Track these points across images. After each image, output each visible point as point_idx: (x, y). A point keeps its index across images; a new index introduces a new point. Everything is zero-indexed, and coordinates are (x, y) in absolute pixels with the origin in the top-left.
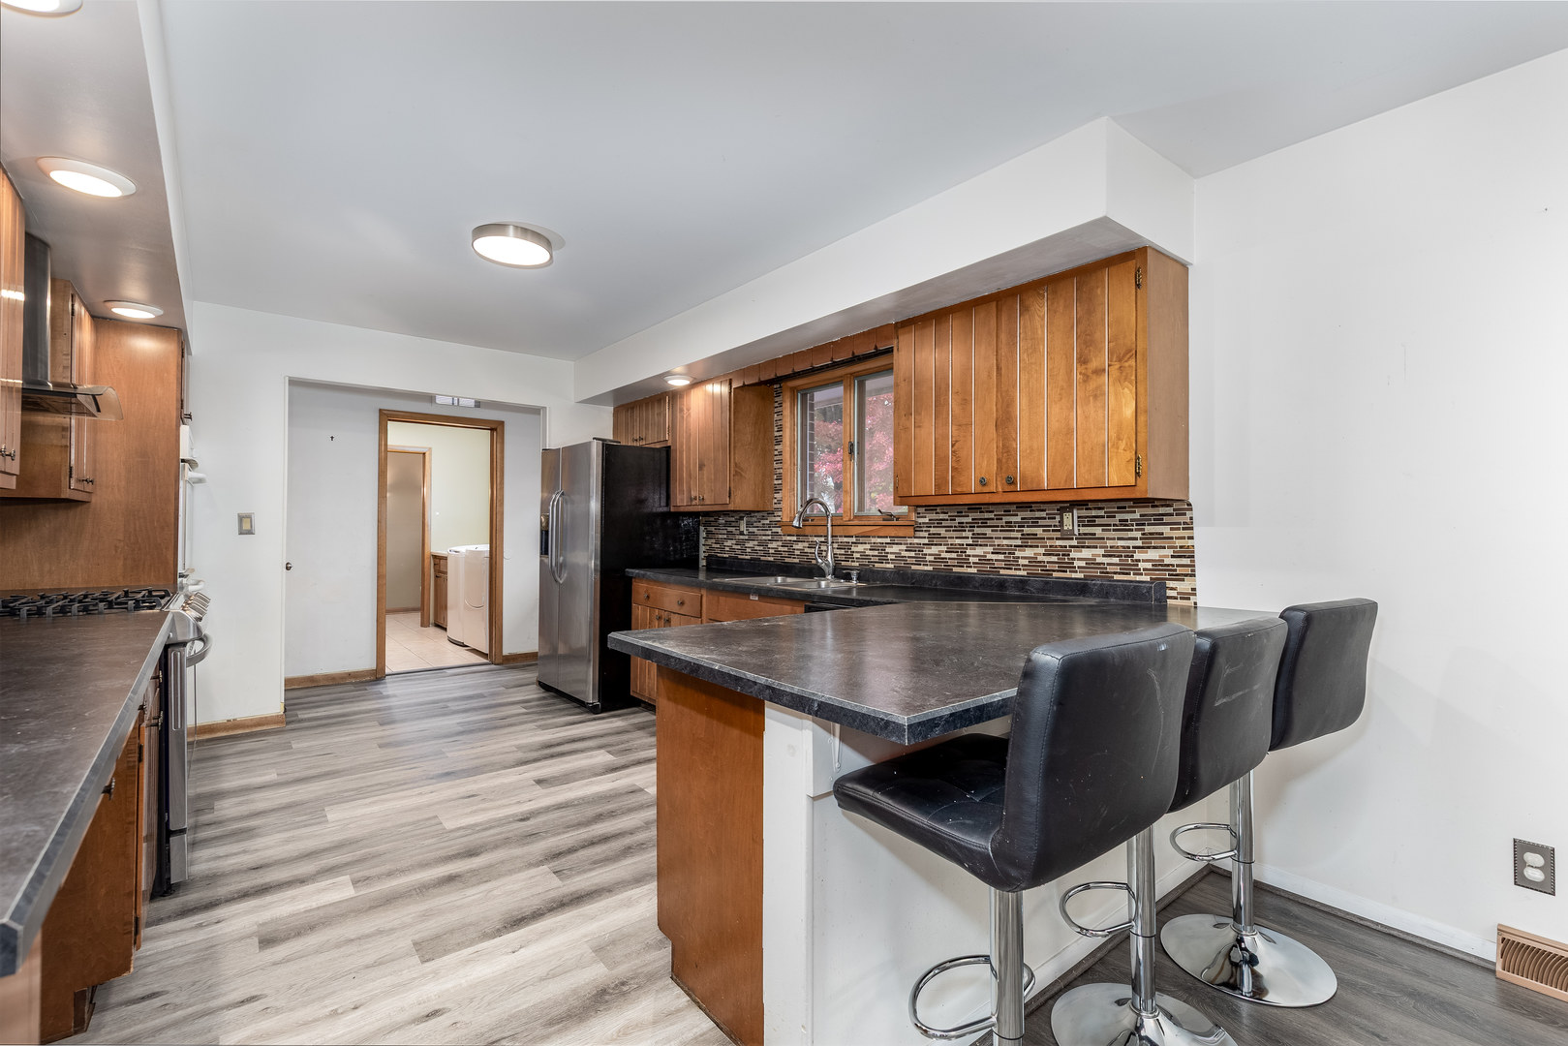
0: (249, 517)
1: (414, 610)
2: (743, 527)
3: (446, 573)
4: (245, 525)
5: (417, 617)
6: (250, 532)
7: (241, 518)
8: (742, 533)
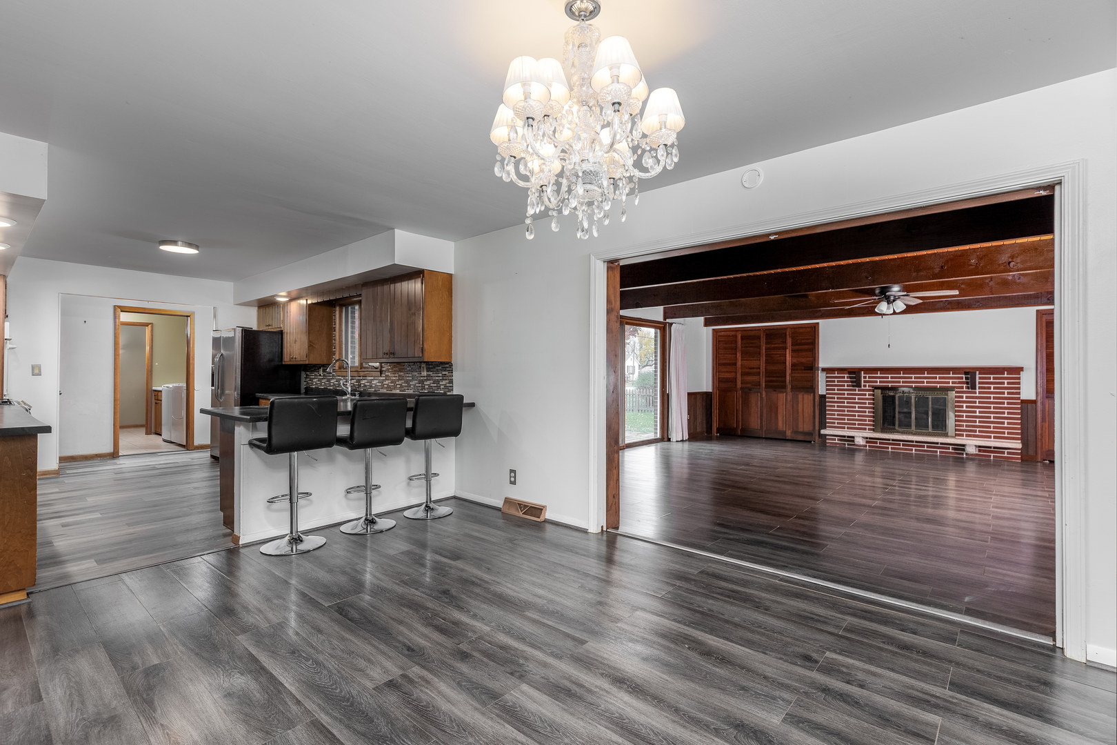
0: (39, 367)
1: (142, 426)
2: (321, 372)
3: (161, 400)
4: (36, 371)
5: (144, 430)
6: (39, 374)
7: (33, 368)
8: (320, 375)
